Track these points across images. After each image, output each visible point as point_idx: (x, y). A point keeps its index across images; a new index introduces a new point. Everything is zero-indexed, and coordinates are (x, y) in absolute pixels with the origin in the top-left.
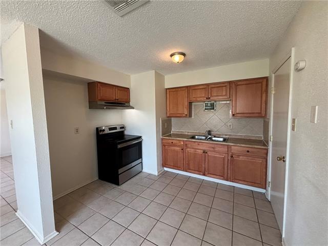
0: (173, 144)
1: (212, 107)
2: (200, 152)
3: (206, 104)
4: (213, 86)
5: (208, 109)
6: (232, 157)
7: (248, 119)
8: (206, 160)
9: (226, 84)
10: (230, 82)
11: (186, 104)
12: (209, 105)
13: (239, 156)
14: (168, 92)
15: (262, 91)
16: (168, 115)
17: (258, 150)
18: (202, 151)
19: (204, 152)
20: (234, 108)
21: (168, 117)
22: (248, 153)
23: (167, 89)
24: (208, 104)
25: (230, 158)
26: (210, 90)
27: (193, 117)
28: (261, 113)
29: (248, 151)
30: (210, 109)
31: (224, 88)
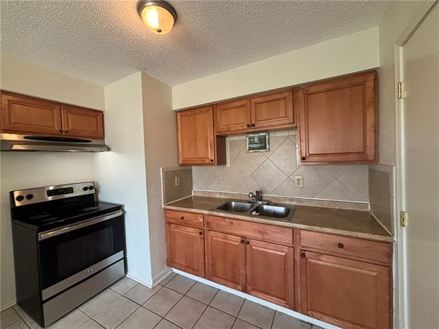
0: (183, 222)
1: (263, 145)
2: (235, 241)
3: (250, 139)
4: (260, 100)
5: (254, 149)
6: (303, 255)
7: (336, 167)
8: (249, 259)
9: (285, 94)
10: (294, 90)
11: (211, 138)
12: (256, 140)
13: (319, 254)
14: (179, 117)
15: (364, 102)
16: (180, 162)
17: (366, 243)
18: (239, 239)
19: (242, 242)
20: (303, 144)
21: (182, 165)
22: (340, 250)
23: (177, 112)
24: (253, 138)
25: (298, 257)
26: (253, 108)
27: (228, 165)
28: (364, 153)
29: (341, 246)
30: (259, 148)
31: (282, 103)
